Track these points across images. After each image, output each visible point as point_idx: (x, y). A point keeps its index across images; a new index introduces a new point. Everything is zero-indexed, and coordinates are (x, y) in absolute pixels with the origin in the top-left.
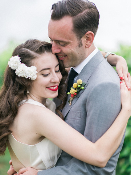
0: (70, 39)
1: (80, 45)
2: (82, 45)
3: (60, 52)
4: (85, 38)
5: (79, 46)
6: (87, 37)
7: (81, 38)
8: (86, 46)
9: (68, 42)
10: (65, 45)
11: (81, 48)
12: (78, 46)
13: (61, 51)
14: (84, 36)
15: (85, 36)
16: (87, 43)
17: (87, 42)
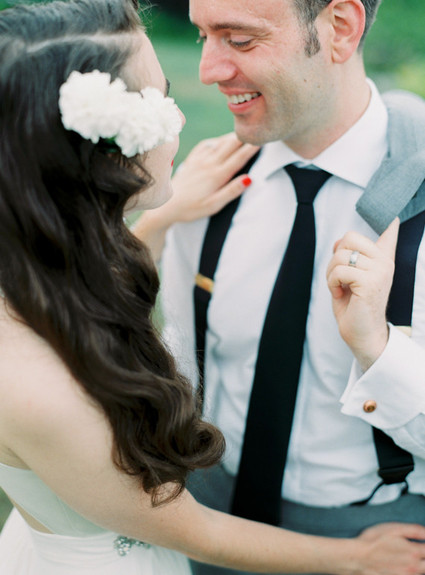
0: (268, 17)
1: (312, 46)
2: (318, 49)
3: (234, 78)
4: (330, 21)
5: (308, 52)
6: (337, 17)
7: (312, 17)
8: (336, 56)
9: (263, 30)
10: (248, 43)
11: (315, 59)
12: (302, 51)
13: (238, 73)
14: (326, 10)
15: (330, 13)
16: (337, 45)
17: (336, 40)
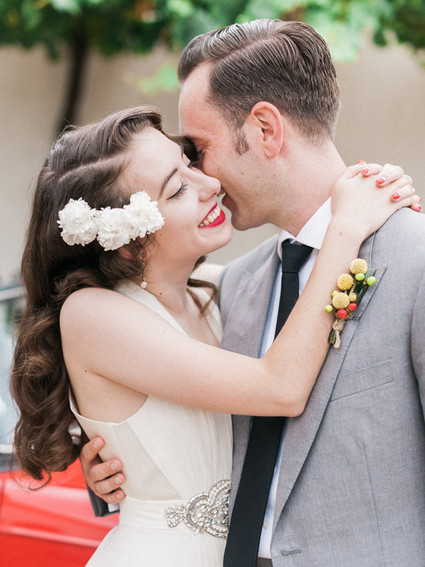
1: (241, 146)
2: (247, 148)
5: (239, 152)
6: (262, 121)
8: (268, 153)
11: (246, 156)
12: (233, 151)
16: (267, 143)
17: (265, 139)
